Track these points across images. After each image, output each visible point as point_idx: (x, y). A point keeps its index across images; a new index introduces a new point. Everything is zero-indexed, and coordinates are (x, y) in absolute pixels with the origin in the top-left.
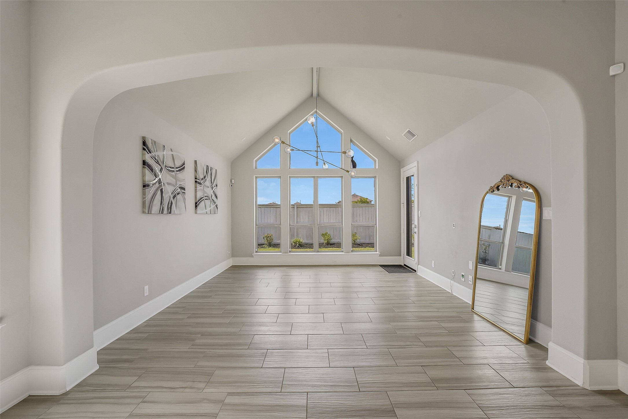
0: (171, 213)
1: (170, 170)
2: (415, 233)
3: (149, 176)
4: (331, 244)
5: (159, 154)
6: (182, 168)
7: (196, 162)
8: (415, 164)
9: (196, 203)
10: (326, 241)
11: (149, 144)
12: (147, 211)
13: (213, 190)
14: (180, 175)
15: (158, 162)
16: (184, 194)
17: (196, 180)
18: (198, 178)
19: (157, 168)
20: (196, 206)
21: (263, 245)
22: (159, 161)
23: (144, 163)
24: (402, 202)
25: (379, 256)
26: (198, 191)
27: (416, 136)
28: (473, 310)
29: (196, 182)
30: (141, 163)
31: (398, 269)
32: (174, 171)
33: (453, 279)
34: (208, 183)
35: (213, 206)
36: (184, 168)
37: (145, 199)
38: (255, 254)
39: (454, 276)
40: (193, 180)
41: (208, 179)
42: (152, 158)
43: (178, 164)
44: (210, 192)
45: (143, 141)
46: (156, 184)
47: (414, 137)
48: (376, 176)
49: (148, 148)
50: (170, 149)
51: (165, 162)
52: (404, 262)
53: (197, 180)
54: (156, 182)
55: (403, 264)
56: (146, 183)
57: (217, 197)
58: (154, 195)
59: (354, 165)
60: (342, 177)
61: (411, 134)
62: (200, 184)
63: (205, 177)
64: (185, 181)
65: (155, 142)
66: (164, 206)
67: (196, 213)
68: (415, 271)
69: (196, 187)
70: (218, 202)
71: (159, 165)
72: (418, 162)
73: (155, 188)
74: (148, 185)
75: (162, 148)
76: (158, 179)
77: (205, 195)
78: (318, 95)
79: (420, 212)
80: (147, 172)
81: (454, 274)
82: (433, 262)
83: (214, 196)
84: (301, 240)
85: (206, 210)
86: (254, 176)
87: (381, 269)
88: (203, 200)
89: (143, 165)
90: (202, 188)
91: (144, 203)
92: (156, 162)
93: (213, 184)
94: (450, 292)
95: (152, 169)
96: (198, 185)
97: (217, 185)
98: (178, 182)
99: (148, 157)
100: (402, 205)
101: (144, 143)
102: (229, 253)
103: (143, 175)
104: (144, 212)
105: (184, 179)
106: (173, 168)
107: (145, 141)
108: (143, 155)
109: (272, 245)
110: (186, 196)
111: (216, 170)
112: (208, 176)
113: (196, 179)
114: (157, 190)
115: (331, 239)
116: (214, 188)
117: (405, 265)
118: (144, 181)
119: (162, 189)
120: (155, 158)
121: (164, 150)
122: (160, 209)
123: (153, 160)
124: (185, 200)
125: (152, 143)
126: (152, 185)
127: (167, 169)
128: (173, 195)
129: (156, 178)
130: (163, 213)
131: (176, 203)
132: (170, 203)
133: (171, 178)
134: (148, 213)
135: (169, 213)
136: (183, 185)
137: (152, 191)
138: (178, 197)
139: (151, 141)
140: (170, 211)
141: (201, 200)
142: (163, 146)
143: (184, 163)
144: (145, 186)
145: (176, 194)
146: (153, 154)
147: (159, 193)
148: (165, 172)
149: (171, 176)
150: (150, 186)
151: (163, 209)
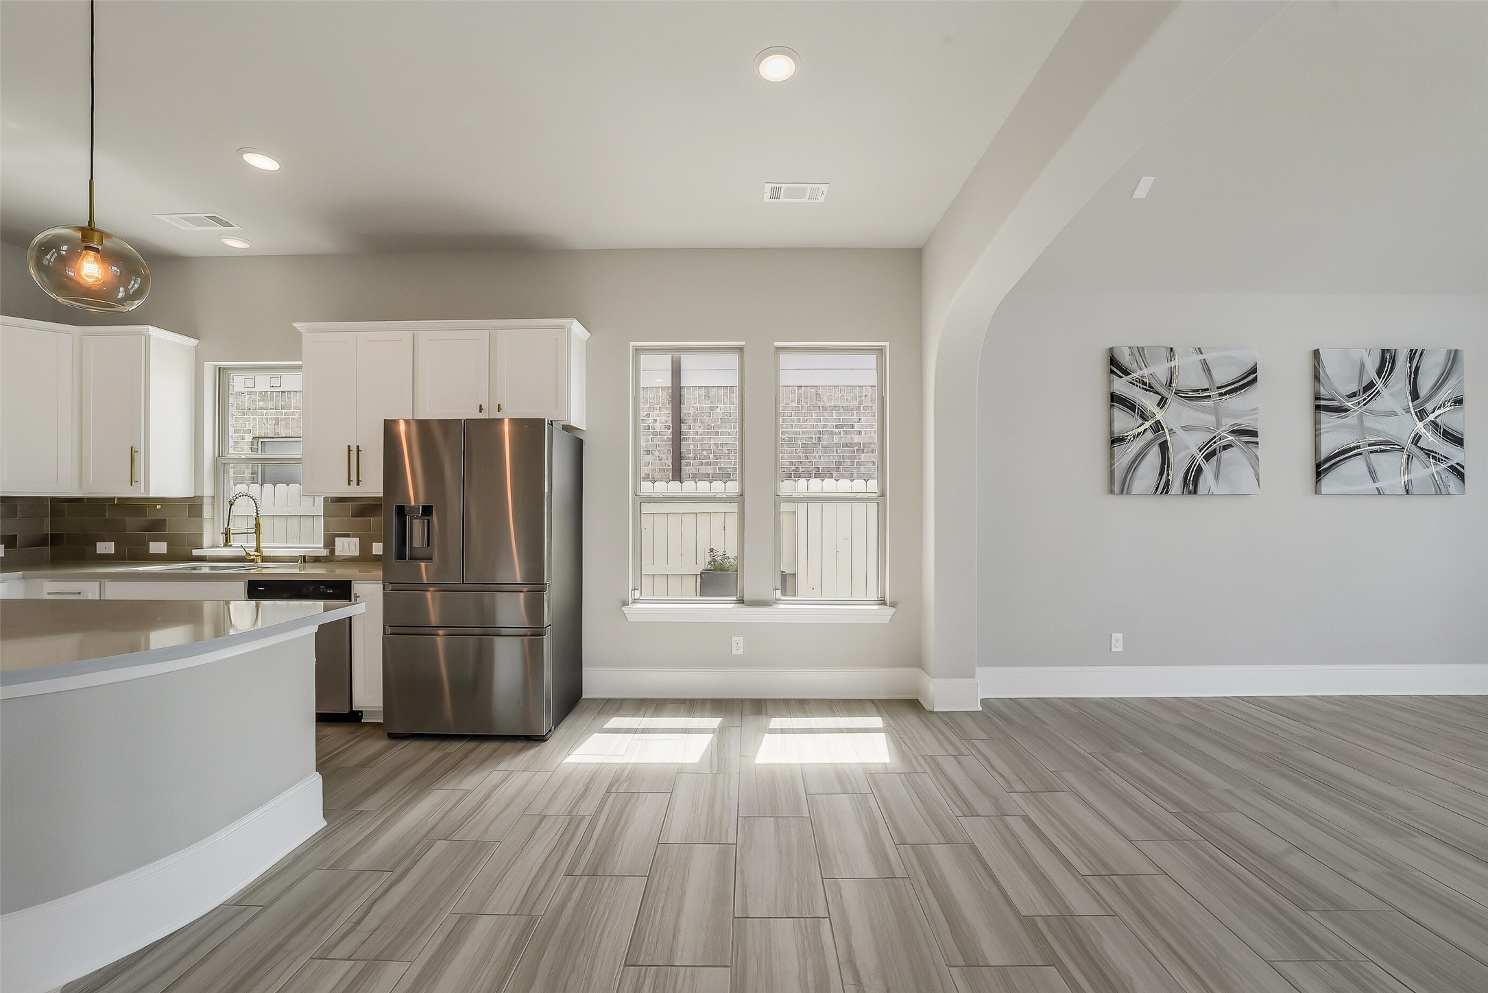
0: (1195, 492)
1: (1196, 396)
3: (1124, 422)
5: (1158, 371)
6: (1245, 383)
7: (1316, 354)
9: (1318, 466)
11: (1125, 359)
12: (1117, 488)
13: (1430, 418)
14: (1240, 402)
15: (1152, 387)
16: (1251, 445)
17: (1318, 403)
18: (1330, 397)
19: (1148, 402)
20: (1319, 474)
22: (1156, 384)
23: (1113, 398)
26: (1329, 432)
29: (1318, 407)
30: (1107, 399)
32: (1208, 397)
34: (1392, 400)
35: (1427, 470)
36: (1255, 380)
37: (1113, 467)
40: (1308, 404)
41: (1394, 388)
42: (1134, 384)
43: (1227, 375)
44: (1405, 427)
45: (1110, 358)
46: (1143, 434)
49: (1121, 367)
50: (1192, 350)
51: (1177, 383)
53: (1325, 402)
54: (1147, 428)
56: (1116, 435)
57: (1458, 441)
58: (1141, 455)
62: (1339, 410)
63: (1370, 386)
64: (1258, 413)
65: (1141, 350)
66: (1170, 476)
67: (1317, 491)
69: (1317, 422)
70: (1467, 455)
71: (1155, 393)
73: (1142, 444)
74: (1122, 440)
76: (1153, 422)
77: (1373, 439)
80: (1119, 413)
83: (1432, 441)
85: (1377, 485)
88: (1361, 453)
89: (1111, 403)
90: (1353, 420)
91: (1111, 474)
92: (1147, 390)
93: (1426, 401)
95: (1131, 406)
96: (1328, 416)
97: (1459, 401)
98: (1224, 420)
99: (1121, 386)
101: (1113, 361)
103: (1111, 421)
104: (1112, 492)
105: (1253, 409)
106: (1206, 390)
107: (1114, 357)
108: (1111, 382)
110: (1265, 450)
111: (1454, 352)
112: (1393, 382)
113: (1317, 399)
114: (1148, 445)
116: (1438, 411)
118: (1111, 432)
119: (1166, 441)
120: (1143, 381)
121: (1171, 357)
122: (1159, 484)
123: (1137, 386)
124: (1255, 461)
125: (1132, 354)
126: (1134, 437)
127: (1184, 397)
128: (1203, 453)
129: (1146, 420)
130: (1167, 493)
131: (1215, 470)
132: (1193, 470)
133: (1198, 413)
134: (1122, 492)
135: (1190, 493)
136: (1246, 424)
137: (1135, 447)
138: (1226, 455)
139: (1129, 351)
140: (1191, 487)
141: (1344, 454)
142: (1169, 350)
143: (1256, 368)
144: (1116, 441)
145: (1215, 450)
146: (1136, 375)
147: (1155, 451)
148: (1173, 404)
149: (1198, 410)
150: (1127, 440)
151: (1167, 484)
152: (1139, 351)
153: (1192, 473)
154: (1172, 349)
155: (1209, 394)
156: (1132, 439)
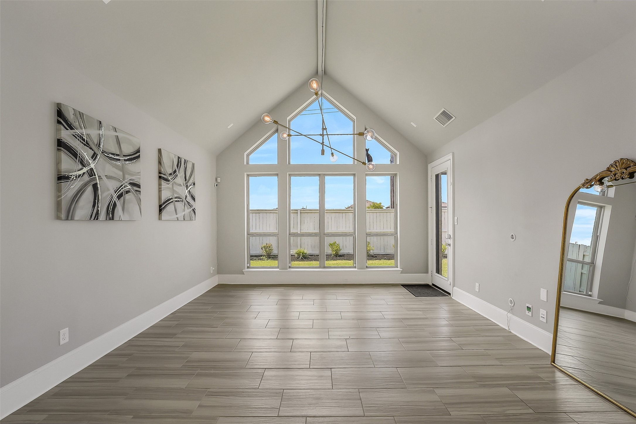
0: (113, 219)
1: (112, 157)
2: (449, 245)
3: (69, 164)
4: (340, 256)
5: (92, 133)
6: (135, 156)
7: (160, 151)
8: (450, 156)
9: (160, 206)
10: (334, 252)
11: (71, 116)
12: (63, 216)
13: (189, 189)
14: (132, 166)
15: (87, 144)
16: (138, 193)
17: (160, 175)
18: (164, 173)
19: (86, 154)
20: (160, 211)
21: (262, 256)
22: (90, 143)
23: (60, 144)
24: (429, 206)
25: (401, 273)
26: (164, 190)
27: (454, 118)
28: (554, 363)
29: (160, 177)
30: (54, 142)
31: (426, 290)
32: (119, 160)
33: (512, 310)
34: (180, 179)
35: (188, 210)
36: (139, 157)
37: (60, 199)
38: (246, 270)
39: (512, 308)
40: (156, 175)
41: (181, 174)
42: (76, 138)
43: (128, 149)
44: (183, 192)
45: (57, 110)
46: (83, 176)
47: (449, 120)
48: (397, 173)
49: (66, 121)
50: (111, 128)
51: (103, 146)
52: (432, 282)
53: (162, 175)
54: (84, 173)
55: (431, 284)
56: (62, 174)
57: (194, 199)
58: (80, 192)
59: (370, 159)
60: (354, 175)
61: (446, 116)
62: (167, 180)
63: (175, 172)
64: (140, 175)
65: (81, 115)
66: (99, 209)
67: (160, 219)
68: (450, 294)
69: (160, 185)
70: (196, 205)
71: (90, 148)
72: (453, 154)
73: (81, 183)
74: (67, 178)
75: (96, 125)
76: (88, 169)
77: (176, 195)
78: (325, 72)
79: (456, 218)
80: (65, 157)
81: (513, 305)
82: (477, 284)
83: (189, 199)
84: (305, 251)
85: (177, 216)
86: (245, 174)
87: (404, 290)
88: (173, 202)
89: (58, 146)
90: (170, 186)
91: (58, 204)
92: (84, 144)
93: (188, 182)
94: (507, 328)
95: (74, 153)
96: (163, 182)
97: (194, 184)
98: (127, 176)
99: (66, 135)
100: (429, 209)
101: (60, 114)
102: (214, 269)
103: (58, 162)
104: (58, 218)
105: (138, 173)
106: (118, 155)
107: (61, 110)
108: (58, 131)
109: (271, 257)
110: (143, 196)
111: (193, 165)
112: (180, 171)
113: (160, 173)
114: (86, 185)
115: (340, 250)
116: (190, 187)
117: (433, 285)
118: (58, 171)
119: (97, 184)
120: (82, 137)
121: (100, 127)
122: (92, 213)
123: (79, 140)
124: (139, 201)
125: (75, 114)
126: (76, 177)
127: (107, 156)
128: (117, 194)
129: (84, 167)
130: (97, 219)
131: (122, 206)
132: (111, 205)
133: (114, 168)
134: (67, 219)
135: (110, 219)
136: (136, 181)
137: (75, 186)
138: (127, 196)
139: (73, 112)
140: (111, 216)
141: (168, 201)
142: (99, 122)
143: (140, 150)
144: (61, 178)
145: (122, 193)
146: (78, 132)
147: (89, 190)
148: (101, 159)
149: (115, 167)
150: (71, 179)
151: (97, 213)
152: (80, 115)
153: (111, 206)
154: (100, 123)
155: (119, 158)
156: (75, 178)
